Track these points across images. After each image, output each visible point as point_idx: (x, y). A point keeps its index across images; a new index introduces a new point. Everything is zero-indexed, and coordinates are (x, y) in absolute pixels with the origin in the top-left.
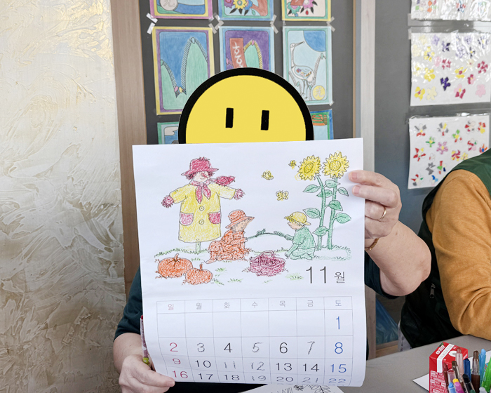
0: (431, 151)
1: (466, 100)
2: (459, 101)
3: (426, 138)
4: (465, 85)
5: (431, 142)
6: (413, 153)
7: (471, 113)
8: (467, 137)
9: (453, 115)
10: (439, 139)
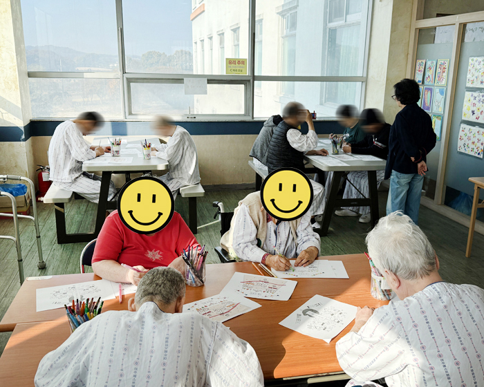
0: (465, 138)
1: (479, 121)
2: (476, 121)
3: (464, 133)
4: (480, 115)
5: (466, 135)
6: (459, 137)
7: (481, 127)
8: (478, 136)
9: (474, 126)
10: (468, 134)
